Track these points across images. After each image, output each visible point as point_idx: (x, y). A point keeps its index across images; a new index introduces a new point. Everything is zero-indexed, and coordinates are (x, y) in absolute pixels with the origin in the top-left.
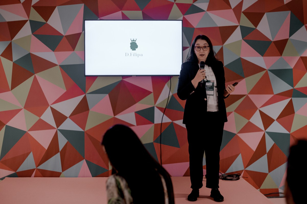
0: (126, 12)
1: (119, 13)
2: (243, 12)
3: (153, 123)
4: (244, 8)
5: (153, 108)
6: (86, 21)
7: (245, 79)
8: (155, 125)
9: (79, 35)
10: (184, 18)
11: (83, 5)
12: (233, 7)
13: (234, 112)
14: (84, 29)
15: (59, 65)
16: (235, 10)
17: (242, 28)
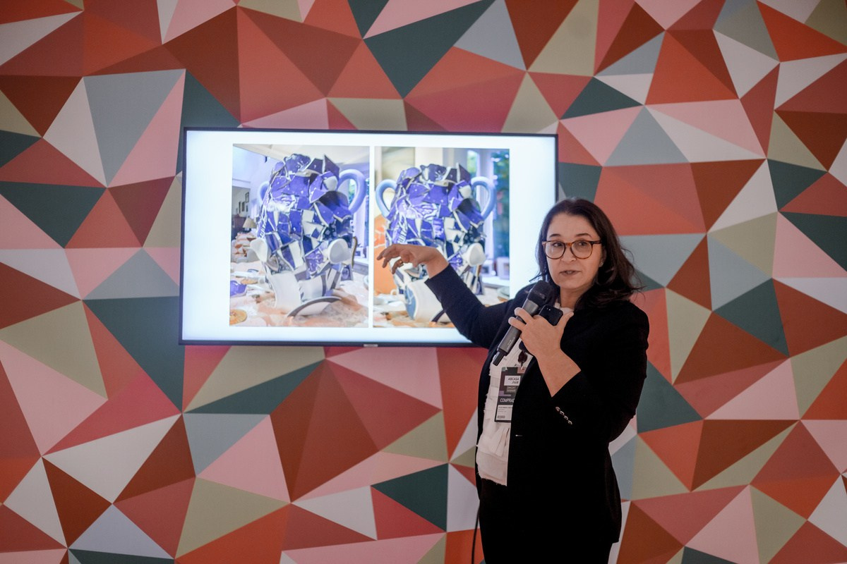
0: (343, 104)
1: (318, 107)
2: (779, 112)
3: (444, 528)
4: (783, 95)
5: (441, 472)
6: (188, 132)
7: (788, 363)
8: (450, 535)
9: (164, 184)
10: (560, 126)
11: (182, 73)
12: (742, 90)
13: (749, 487)
14: (182, 165)
15: (85, 302)
16: (748, 100)
17: (775, 167)
